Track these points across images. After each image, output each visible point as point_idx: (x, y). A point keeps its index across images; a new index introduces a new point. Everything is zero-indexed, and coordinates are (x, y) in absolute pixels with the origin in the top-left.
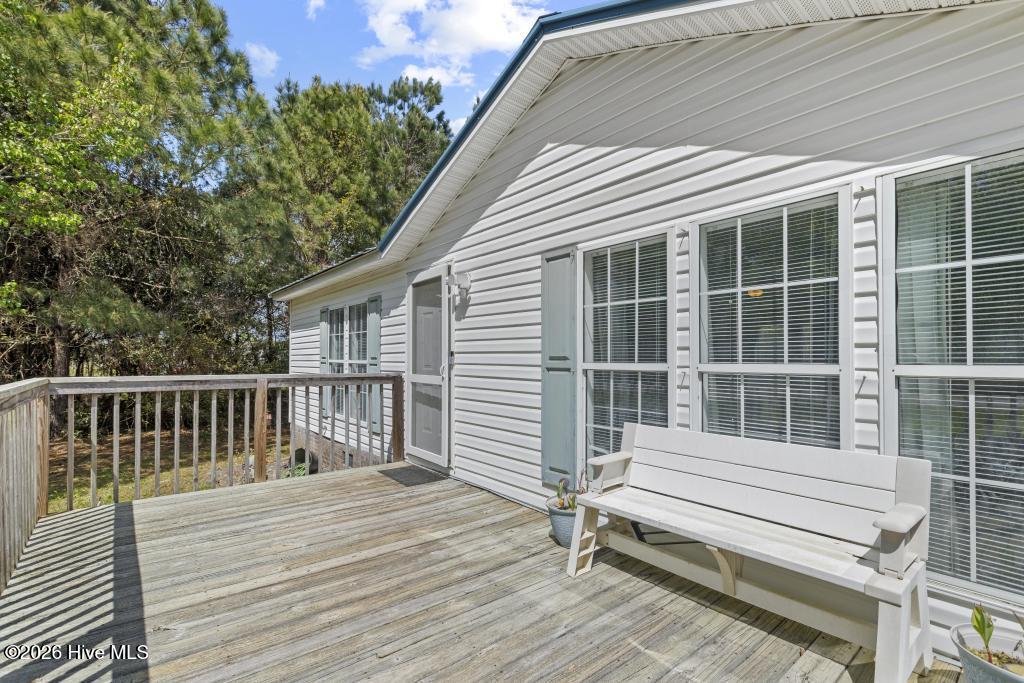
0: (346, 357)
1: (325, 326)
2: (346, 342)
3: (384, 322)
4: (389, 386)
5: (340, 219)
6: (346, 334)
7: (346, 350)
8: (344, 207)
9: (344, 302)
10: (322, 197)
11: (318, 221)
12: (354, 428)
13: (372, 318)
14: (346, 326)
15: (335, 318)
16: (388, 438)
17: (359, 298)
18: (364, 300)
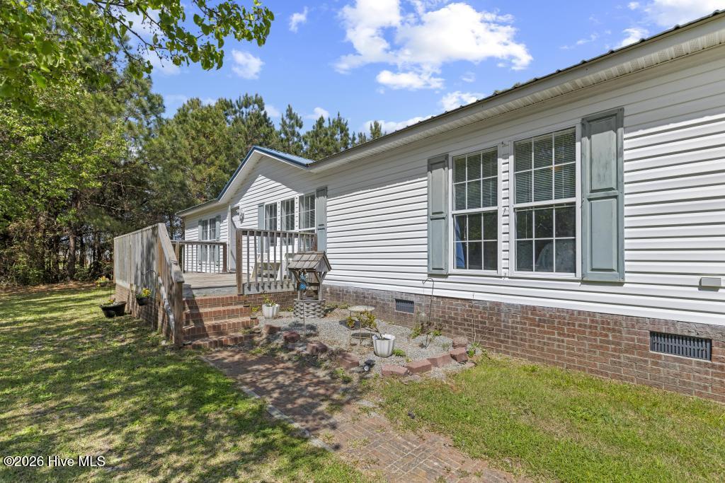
0: (208, 238)
1: (200, 227)
2: (208, 233)
3: (221, 225)
4: (221, 247)
5: (210, 176)
6: (209, 230)
7: (208, 236)
8: (212, 170)
9: (208, 217)
10: (201, 167)
11: (199, 178)
12: (208, 265)
13: (217, 223)
14: (209, 227)
15: (204, 224)
16: (222, 266)
17: (213, 216)
18: (214, 217)
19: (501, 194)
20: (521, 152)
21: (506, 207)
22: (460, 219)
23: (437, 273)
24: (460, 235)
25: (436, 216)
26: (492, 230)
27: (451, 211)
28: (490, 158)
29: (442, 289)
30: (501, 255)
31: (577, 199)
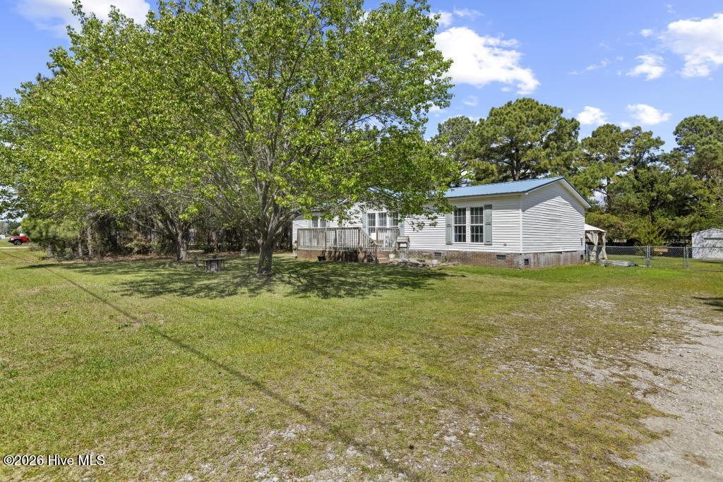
19: (467, 221)
20: (472, 209)
21: (468, 225)
22: (456, 227)
23: (449, 244)
24: (456, 232)
25: (448, 226)
26: (465, 231)
27: (453, 224)
28: (464, 210)
29: (451, 248)
30: (467, 238)
31: (484, 224)
